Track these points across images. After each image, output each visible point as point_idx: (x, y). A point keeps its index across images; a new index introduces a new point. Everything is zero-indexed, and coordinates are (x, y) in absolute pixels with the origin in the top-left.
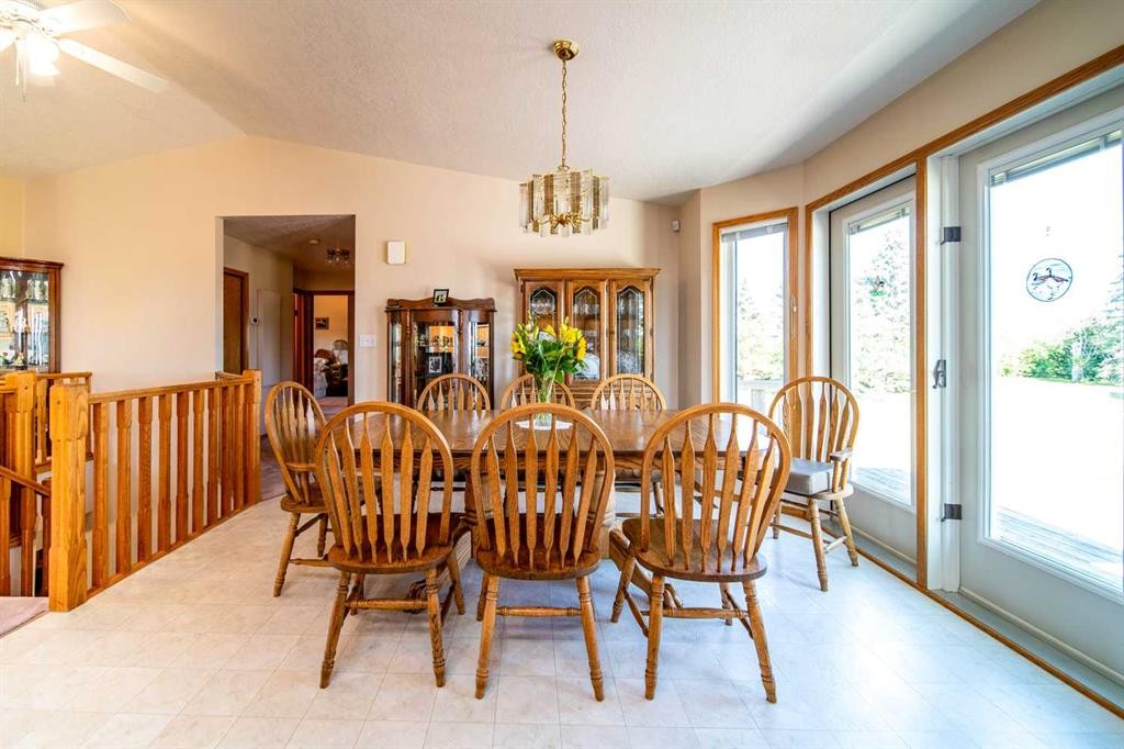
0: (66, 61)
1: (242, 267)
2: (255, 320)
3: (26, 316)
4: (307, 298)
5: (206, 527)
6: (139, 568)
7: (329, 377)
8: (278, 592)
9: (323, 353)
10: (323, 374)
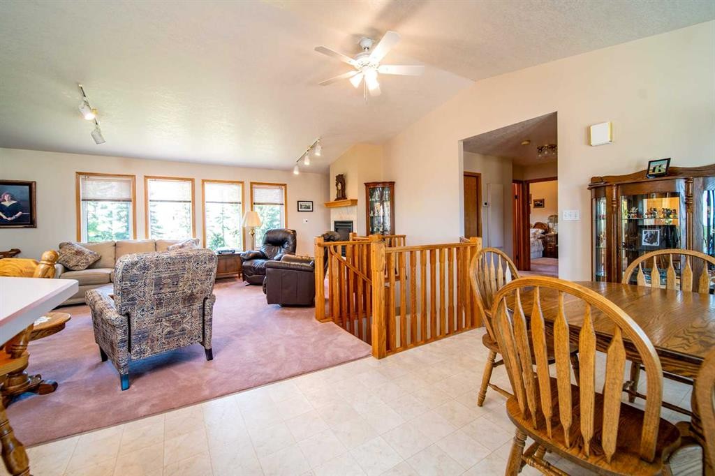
0: (382, 78)
1: (476, 170)
2: (486, 204)
3: (383, 208)
4: (524, 185)
5: (447, 334)
6: (410, 348)
7: (545, 243)
8: (481, 404)
9: (538, 225)
10: (540, 241)
